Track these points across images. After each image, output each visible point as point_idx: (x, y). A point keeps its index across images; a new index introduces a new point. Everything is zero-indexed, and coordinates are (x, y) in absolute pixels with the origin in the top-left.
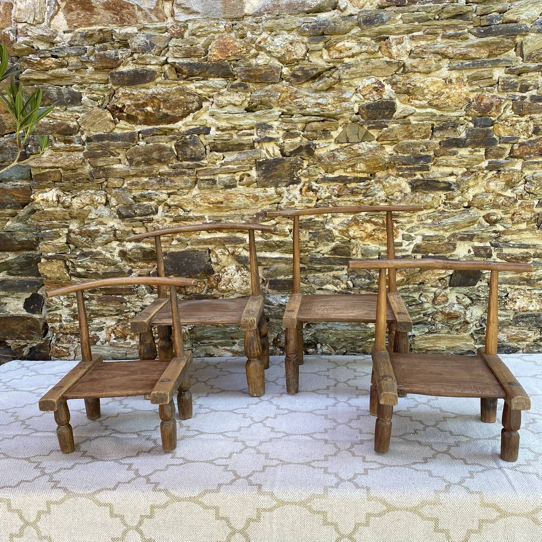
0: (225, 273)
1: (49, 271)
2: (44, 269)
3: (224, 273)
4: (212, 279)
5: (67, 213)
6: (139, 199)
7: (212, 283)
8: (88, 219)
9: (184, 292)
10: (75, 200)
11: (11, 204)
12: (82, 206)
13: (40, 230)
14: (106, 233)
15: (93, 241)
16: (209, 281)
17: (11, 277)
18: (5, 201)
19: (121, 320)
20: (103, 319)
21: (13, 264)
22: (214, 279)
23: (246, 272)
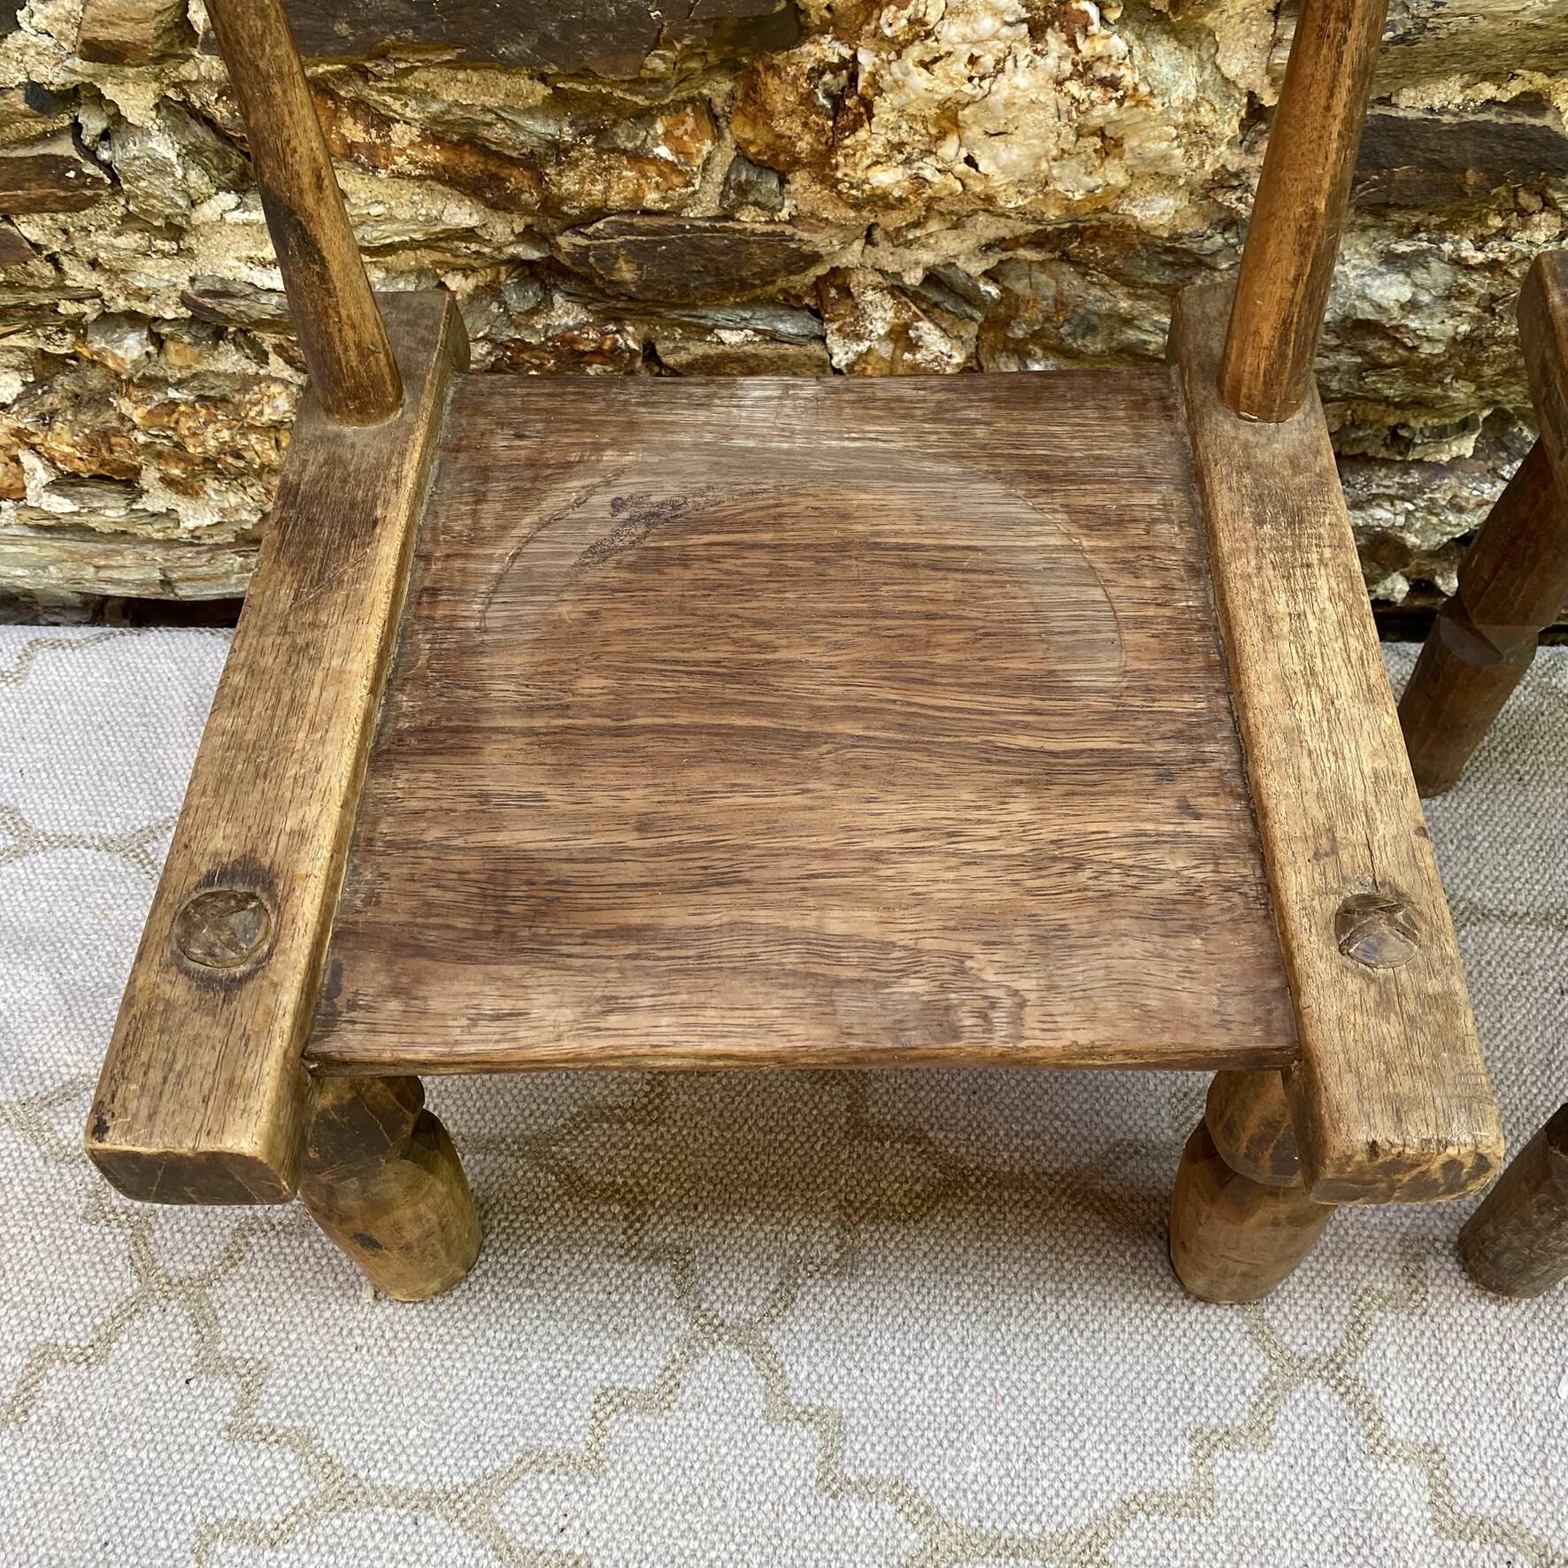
0: (916, 52)
3: (899, 47)
4: (780, 95)
7: (781, 125)
9: (531, 197)
16: (751, 100)
19: (60, 362)
22: (807, 99)
23: (1118, 45)
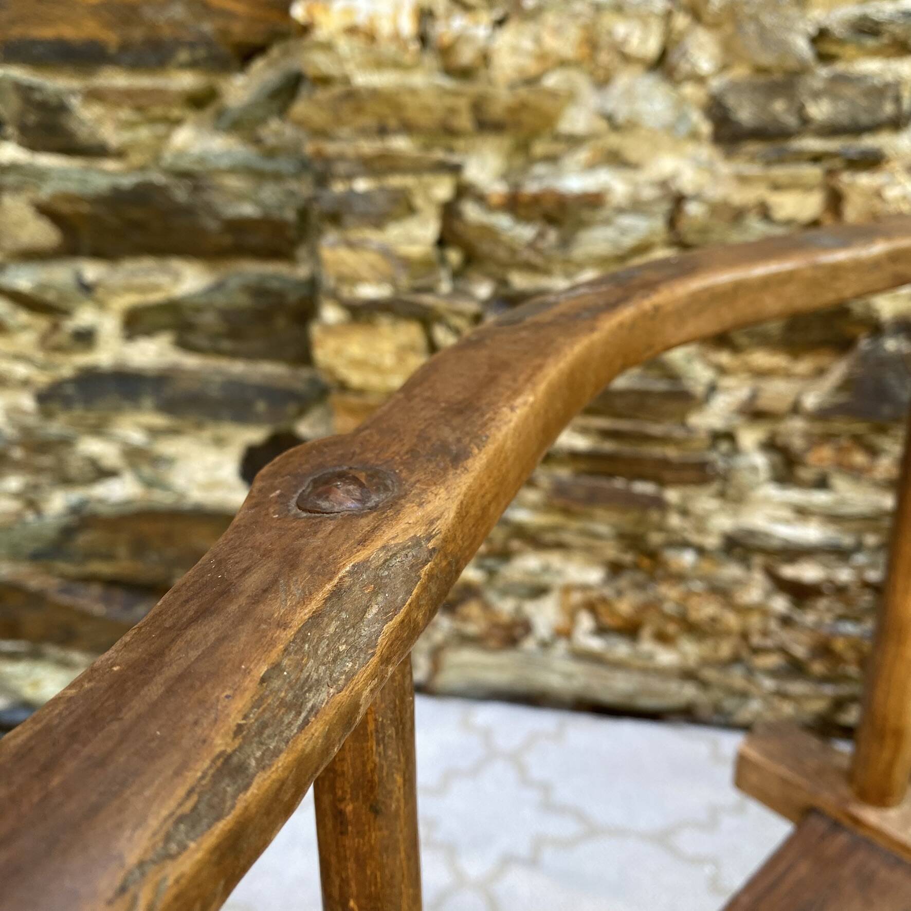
1: (359, 364)
2: (338, 352)
5: (463, 104)
6: (841, 42)
8: (557, 138)
10: (506, 38)
11: (192, 45)
12: (532, 67)
13: (323, 180)
14: (636, 207)
15: (565, 243)
17: (191, 362)
18: (167, 33)
20: (555, 559)
21: (198, 309)
